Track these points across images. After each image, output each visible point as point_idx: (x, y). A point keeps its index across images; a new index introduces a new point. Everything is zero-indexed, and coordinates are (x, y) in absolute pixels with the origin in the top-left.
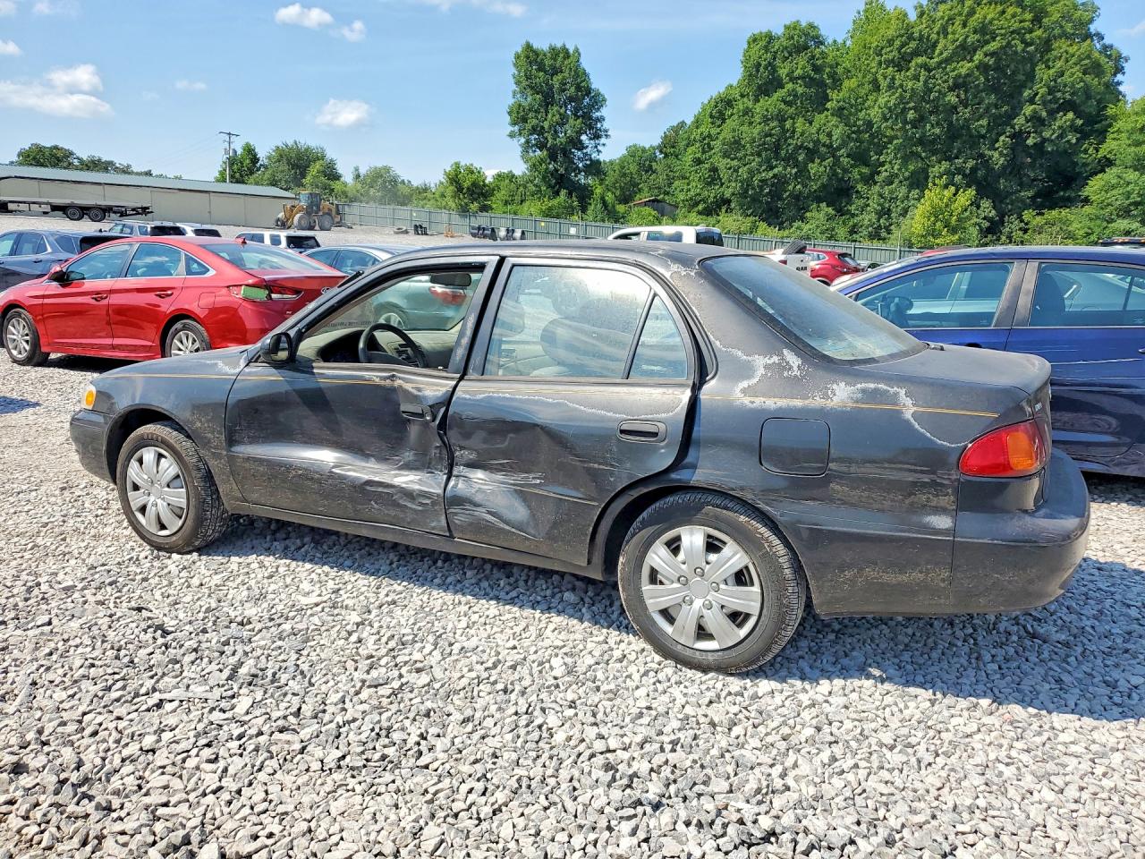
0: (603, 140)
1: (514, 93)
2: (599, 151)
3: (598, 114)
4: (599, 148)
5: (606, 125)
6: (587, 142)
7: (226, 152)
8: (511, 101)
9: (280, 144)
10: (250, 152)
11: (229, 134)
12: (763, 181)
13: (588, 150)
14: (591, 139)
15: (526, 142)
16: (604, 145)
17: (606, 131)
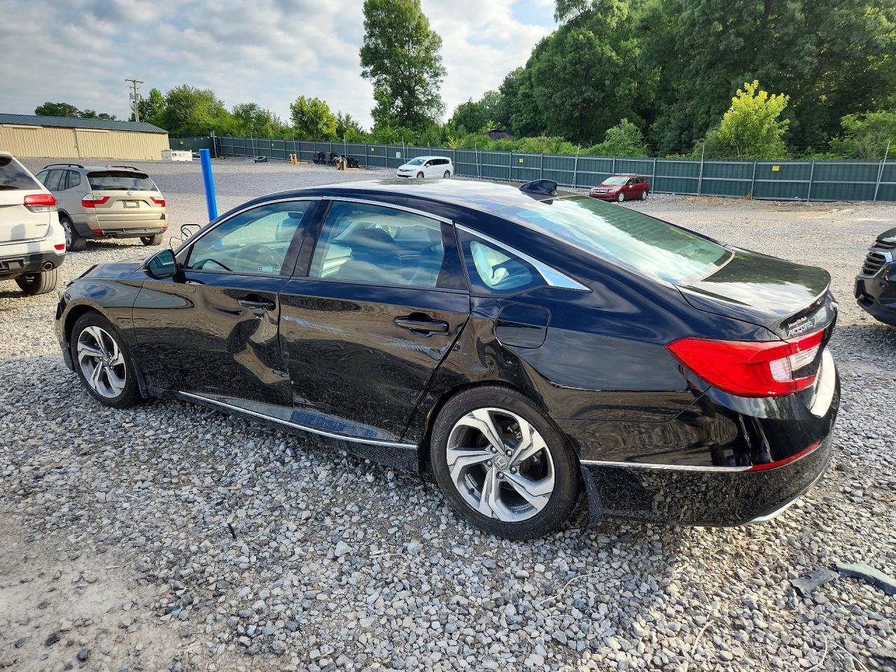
0: (440, 78)
1: (365, 37)
2: (438, 87)
3: (436, 54)
4: (439, 84)
5: (443, 64)
6: (428, 79)
7: (133, 97)
8: (362, 45)
9: (174, 89)
10: (154, 94)
11: (134, 81)
12: (574, 106)
13: (430, 87)
14: (431, 77)
15: (379, 81)
16: (442, 81)
17: (443, 69)
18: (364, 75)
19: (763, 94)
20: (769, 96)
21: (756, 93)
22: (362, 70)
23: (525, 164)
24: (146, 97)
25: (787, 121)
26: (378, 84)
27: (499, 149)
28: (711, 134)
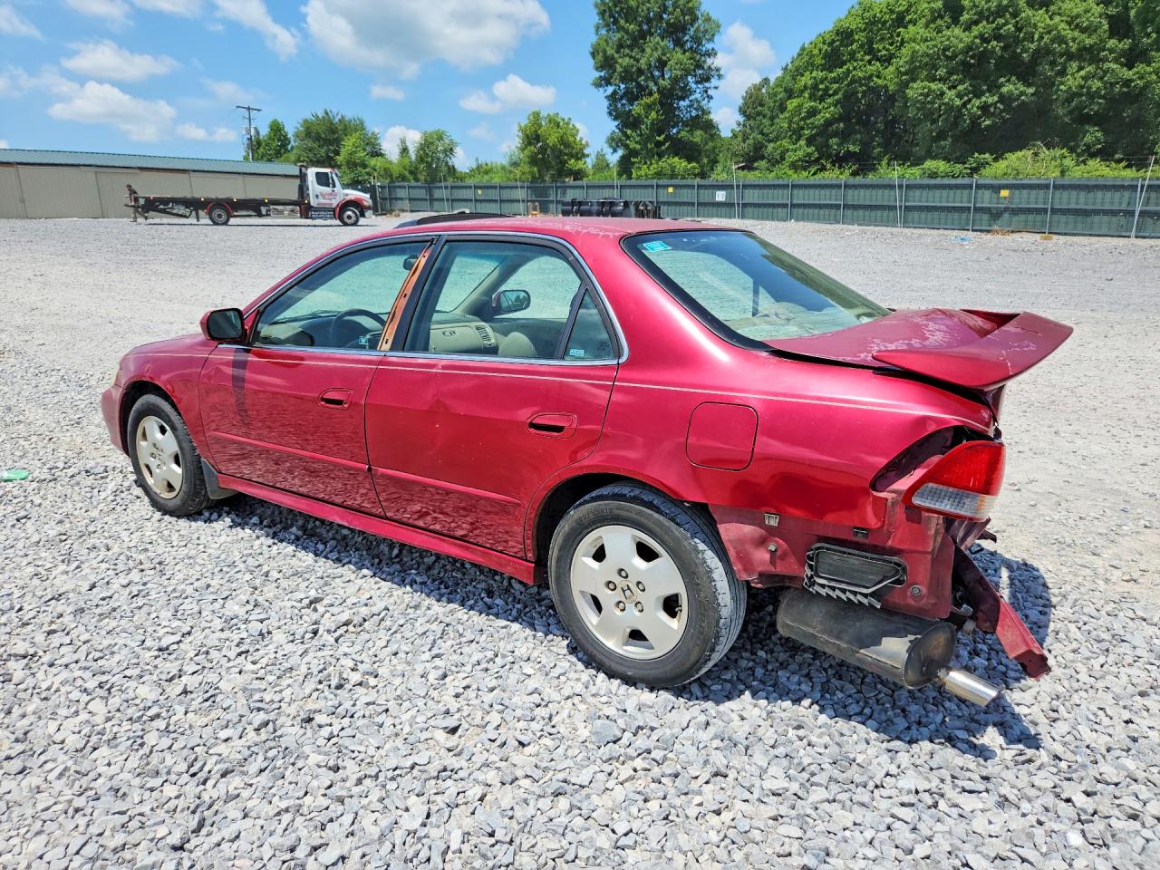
0: (714, 82)
1: (597, 28)
2: (710, 98)
3: (709, 46)
4: (710, 92)
5: (718, 61)
6: (693, 86)
7: (248, 131)
8: (594, 39)
9: (309, 117)
10: (277, 129)
11: (249, 109)
13: (697, 96)
14: (697, 83)
15: (614, 93)
16: (716, 88)
17: (718, 70)
18: (598, 84)
22: (598, 74)
24: (264, 131)
26: (613, 98)
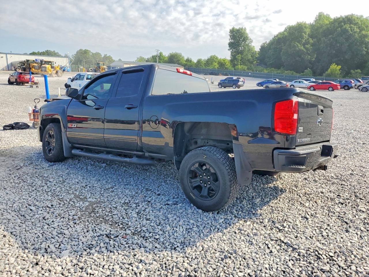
12: (293, 62)
18: (229, 50)
19: (336, 66)
20: (337, 66)
21: (335, 65)
23: (285, 77)
25: (341, 71)
27: (278, 73)
28: (327, 72)
